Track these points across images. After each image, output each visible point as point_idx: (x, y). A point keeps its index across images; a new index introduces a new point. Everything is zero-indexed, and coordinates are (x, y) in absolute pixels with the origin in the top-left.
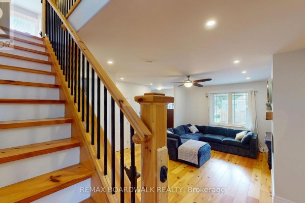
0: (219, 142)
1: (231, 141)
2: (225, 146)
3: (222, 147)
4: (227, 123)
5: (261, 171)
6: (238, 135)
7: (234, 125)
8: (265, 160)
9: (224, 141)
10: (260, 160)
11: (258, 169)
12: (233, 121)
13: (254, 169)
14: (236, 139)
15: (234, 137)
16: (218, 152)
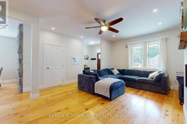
0: (134, 80)
1: (144, 79)
2: (139, 83)
3: (137, 85)
4: (143, 67)
5: (172, 106)
6: (151, 75)
7: (148, 68)
8: (176, 96)
9: (138, 80)
10: (170, 95)
11: (169, 104)
12: (147, 65)
13: (165, 104)
14: (149, 78)
15: (147, 76)
16: (133, 89)
